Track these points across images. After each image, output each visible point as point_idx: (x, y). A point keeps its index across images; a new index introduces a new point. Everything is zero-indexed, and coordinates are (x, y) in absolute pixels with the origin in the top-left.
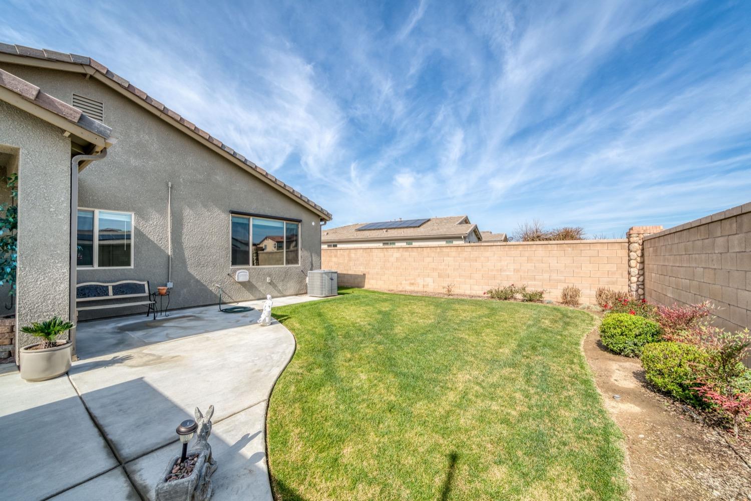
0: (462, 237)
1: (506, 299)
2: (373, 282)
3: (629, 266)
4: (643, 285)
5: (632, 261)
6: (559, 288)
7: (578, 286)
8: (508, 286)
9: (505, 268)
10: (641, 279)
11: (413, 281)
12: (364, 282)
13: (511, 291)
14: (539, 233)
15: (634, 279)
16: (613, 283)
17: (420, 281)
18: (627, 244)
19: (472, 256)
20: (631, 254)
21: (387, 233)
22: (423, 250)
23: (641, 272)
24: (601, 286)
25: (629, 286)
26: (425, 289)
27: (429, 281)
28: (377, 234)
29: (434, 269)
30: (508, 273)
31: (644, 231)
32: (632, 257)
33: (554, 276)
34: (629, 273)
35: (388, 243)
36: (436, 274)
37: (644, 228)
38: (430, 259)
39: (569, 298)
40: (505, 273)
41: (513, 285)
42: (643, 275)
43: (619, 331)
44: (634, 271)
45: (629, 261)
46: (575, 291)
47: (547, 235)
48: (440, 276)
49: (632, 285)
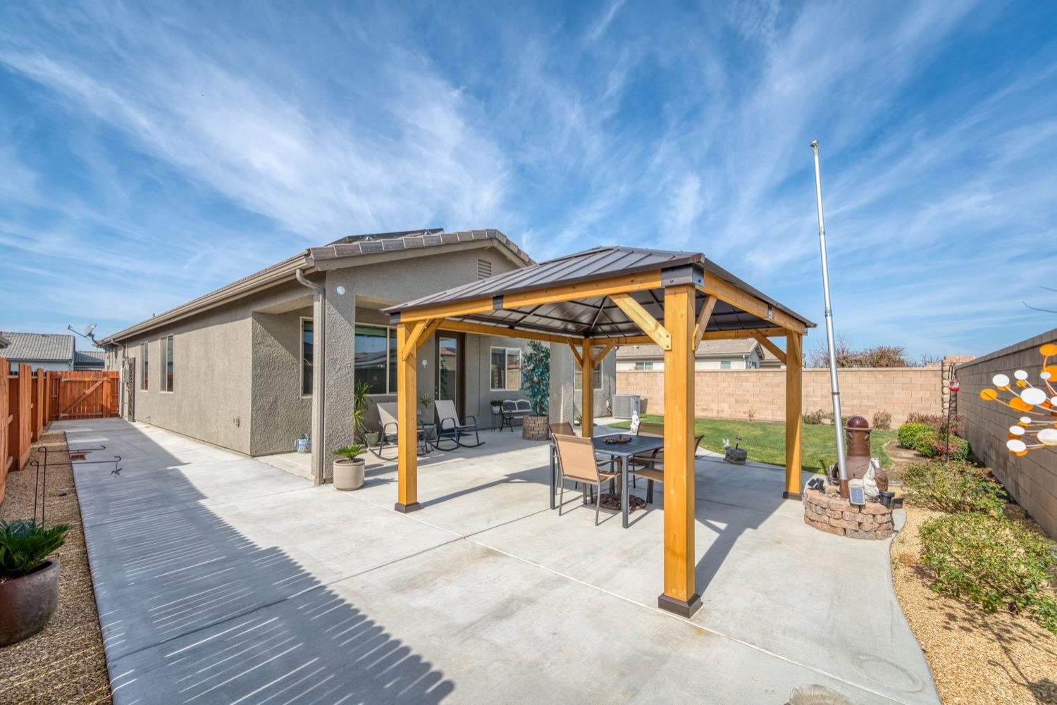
0: (744, 357)
1: (813, 423)
2: (655, 407)
3: (943, 393)
4: (956, 410)
5: (944, 389)
6: (870, 413)
7: (889, 411)
8: (815, 412)
9: (812, 394)
10: (953, 405)
11: (705, 407)
12: (646, 407)
13: (819, 416)
14: (845, 354)
15: (947, 405)
16: (927, 409)
17: (714, 406)
18: (941, 373)
19: (774, 382)
20: (944, 381)
21: (638, 350)
22: (717, 375)
23: (953, 399)
24: (913, 412)
25: (943, 412)
26: (720, 415)
27: (725, 406)
28: (626, 351)
29: (730, 395)
30: (815, 399)
31: (957, 360)
32: (945, 385)
33: (865, 402)
34: (942, 400)
35: (643, 363)
36: (732, 400)
37: (957, 358)
38: (725, 384)
39: (880, 422)
40: (811, 399)
41: (821, 411)
42: (956, 401)
43: (909, 433)
44: (947, 397)
45: (943, 387)
46: (886, 416)
47: (856, 356)
48: (737, 401)
49: (944, 411)
